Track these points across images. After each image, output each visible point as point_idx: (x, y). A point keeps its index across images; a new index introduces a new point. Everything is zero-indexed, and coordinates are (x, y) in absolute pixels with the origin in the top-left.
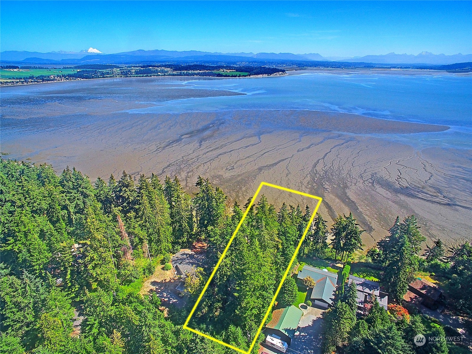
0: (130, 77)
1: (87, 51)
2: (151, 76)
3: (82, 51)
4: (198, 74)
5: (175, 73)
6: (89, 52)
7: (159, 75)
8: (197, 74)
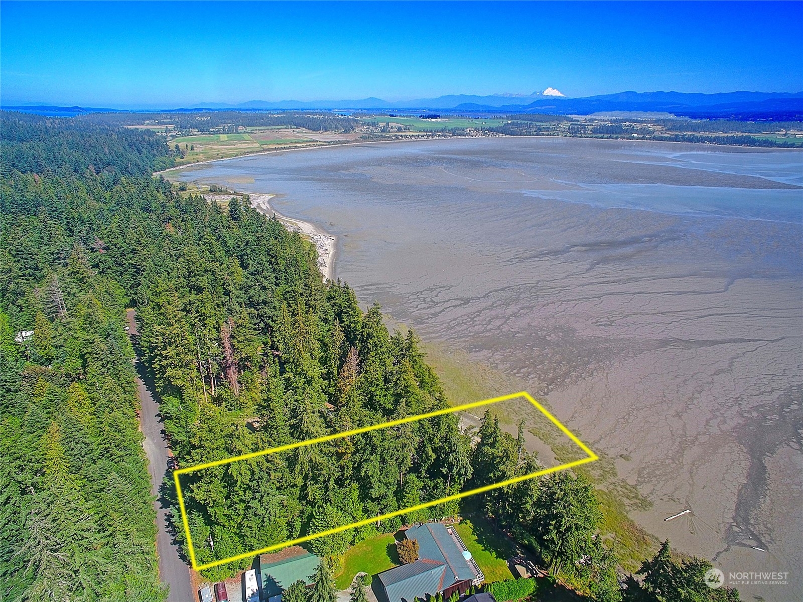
0: (580, 137)
1: (541, 93)
2: (617, 138)
3: (534, 93)
4: (716, 140)
5: (667, 135)
6: (544, 94)
7: (633, 138)
8: (711, 140)
